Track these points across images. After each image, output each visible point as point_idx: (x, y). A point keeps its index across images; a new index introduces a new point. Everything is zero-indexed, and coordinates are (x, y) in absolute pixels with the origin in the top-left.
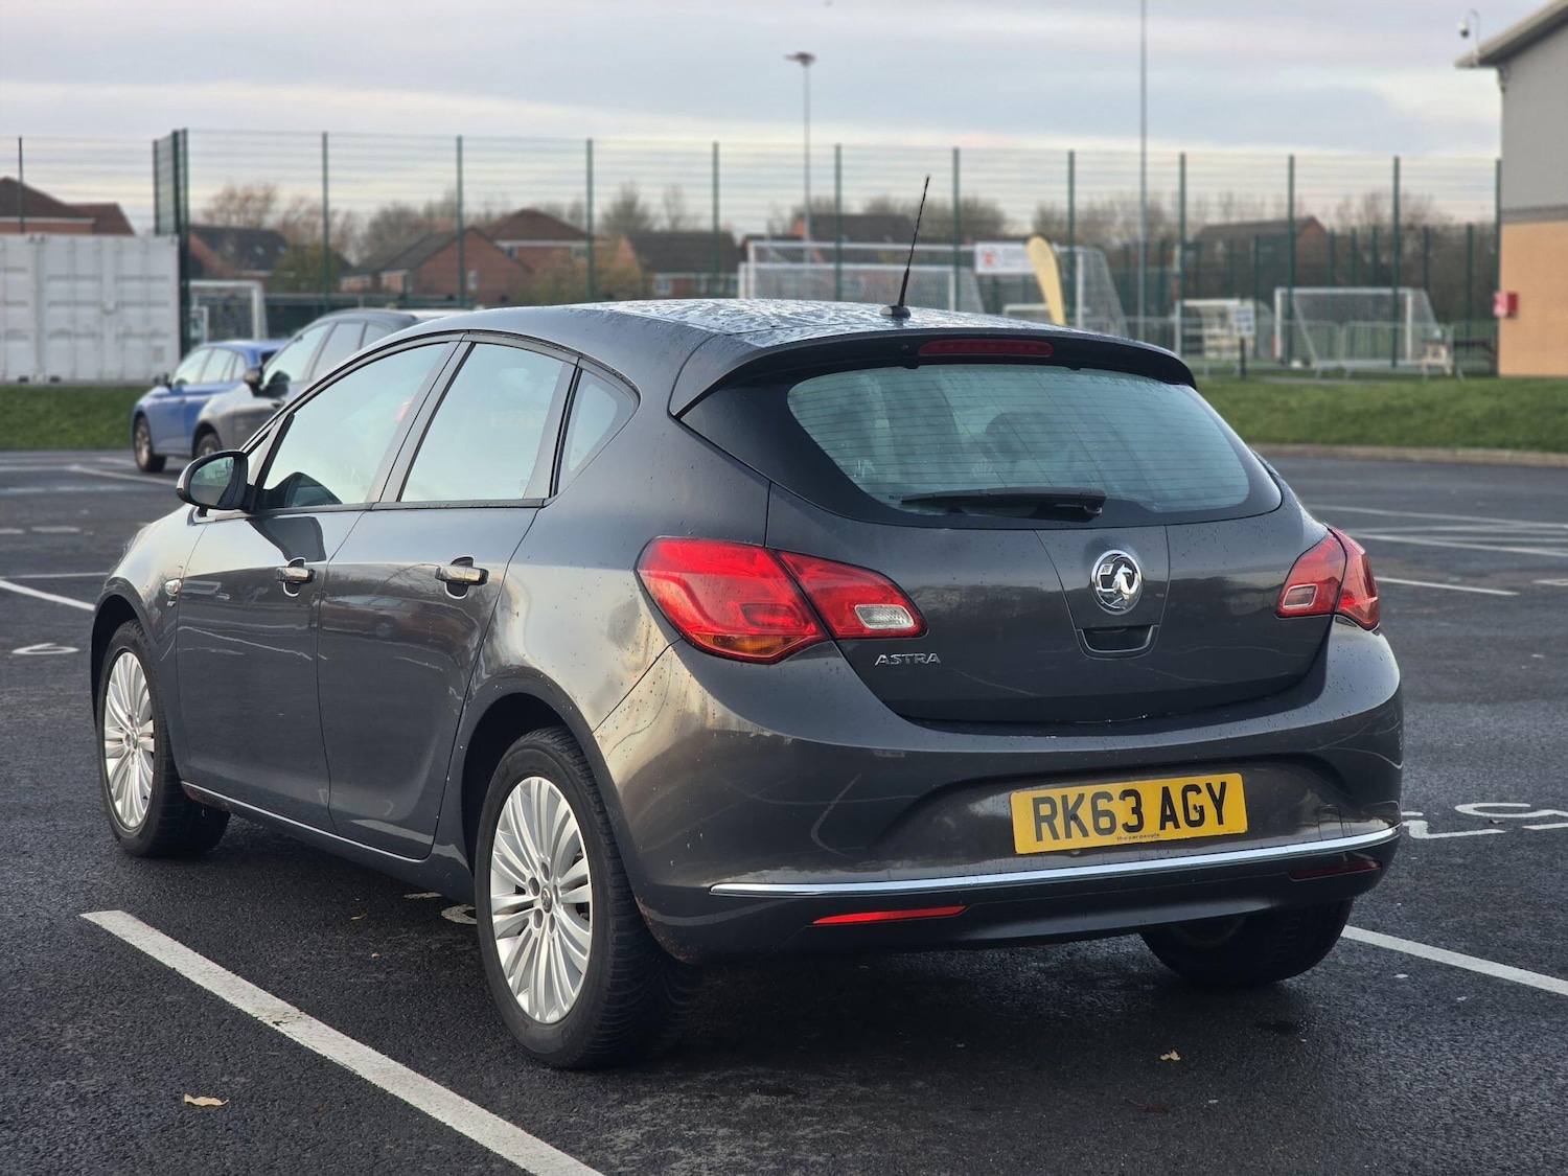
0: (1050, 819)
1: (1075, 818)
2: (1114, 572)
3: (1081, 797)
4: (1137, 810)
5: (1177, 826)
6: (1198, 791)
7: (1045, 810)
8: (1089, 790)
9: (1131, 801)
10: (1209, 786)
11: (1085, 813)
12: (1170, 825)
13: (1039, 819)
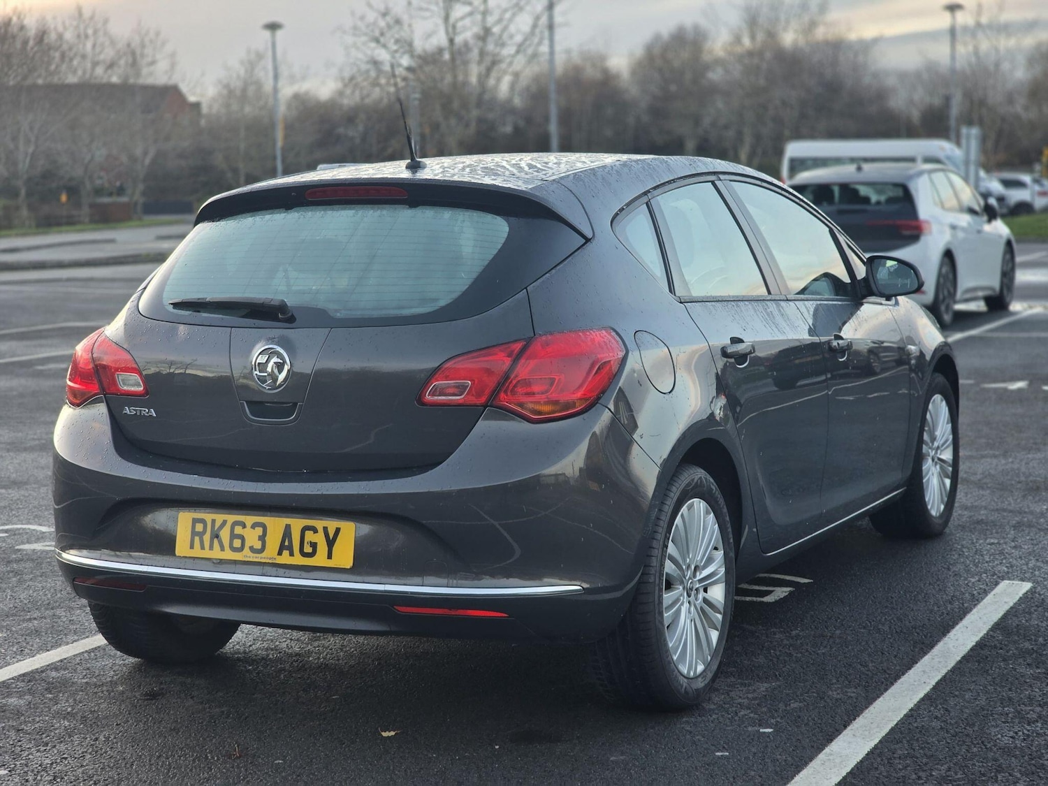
0: (201, 535)
1: (217, 536)
2: (268, 361)
3: (225, 522)
4: (262, 538)
5: (292, 554)
6: (315, 531)
7: (199, 527)
8: (232, 518)
9: (259, 531)
10: (325, 529)
11: (225, 534)
12: (286, 553)
13: (194, 533)
